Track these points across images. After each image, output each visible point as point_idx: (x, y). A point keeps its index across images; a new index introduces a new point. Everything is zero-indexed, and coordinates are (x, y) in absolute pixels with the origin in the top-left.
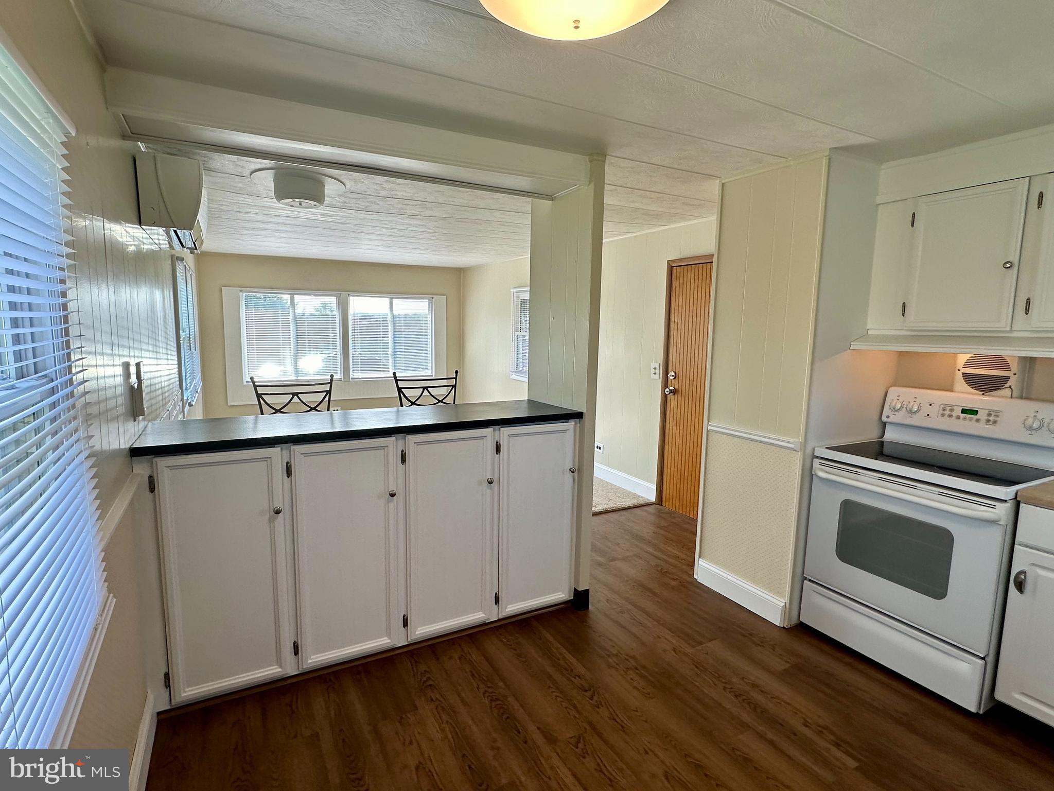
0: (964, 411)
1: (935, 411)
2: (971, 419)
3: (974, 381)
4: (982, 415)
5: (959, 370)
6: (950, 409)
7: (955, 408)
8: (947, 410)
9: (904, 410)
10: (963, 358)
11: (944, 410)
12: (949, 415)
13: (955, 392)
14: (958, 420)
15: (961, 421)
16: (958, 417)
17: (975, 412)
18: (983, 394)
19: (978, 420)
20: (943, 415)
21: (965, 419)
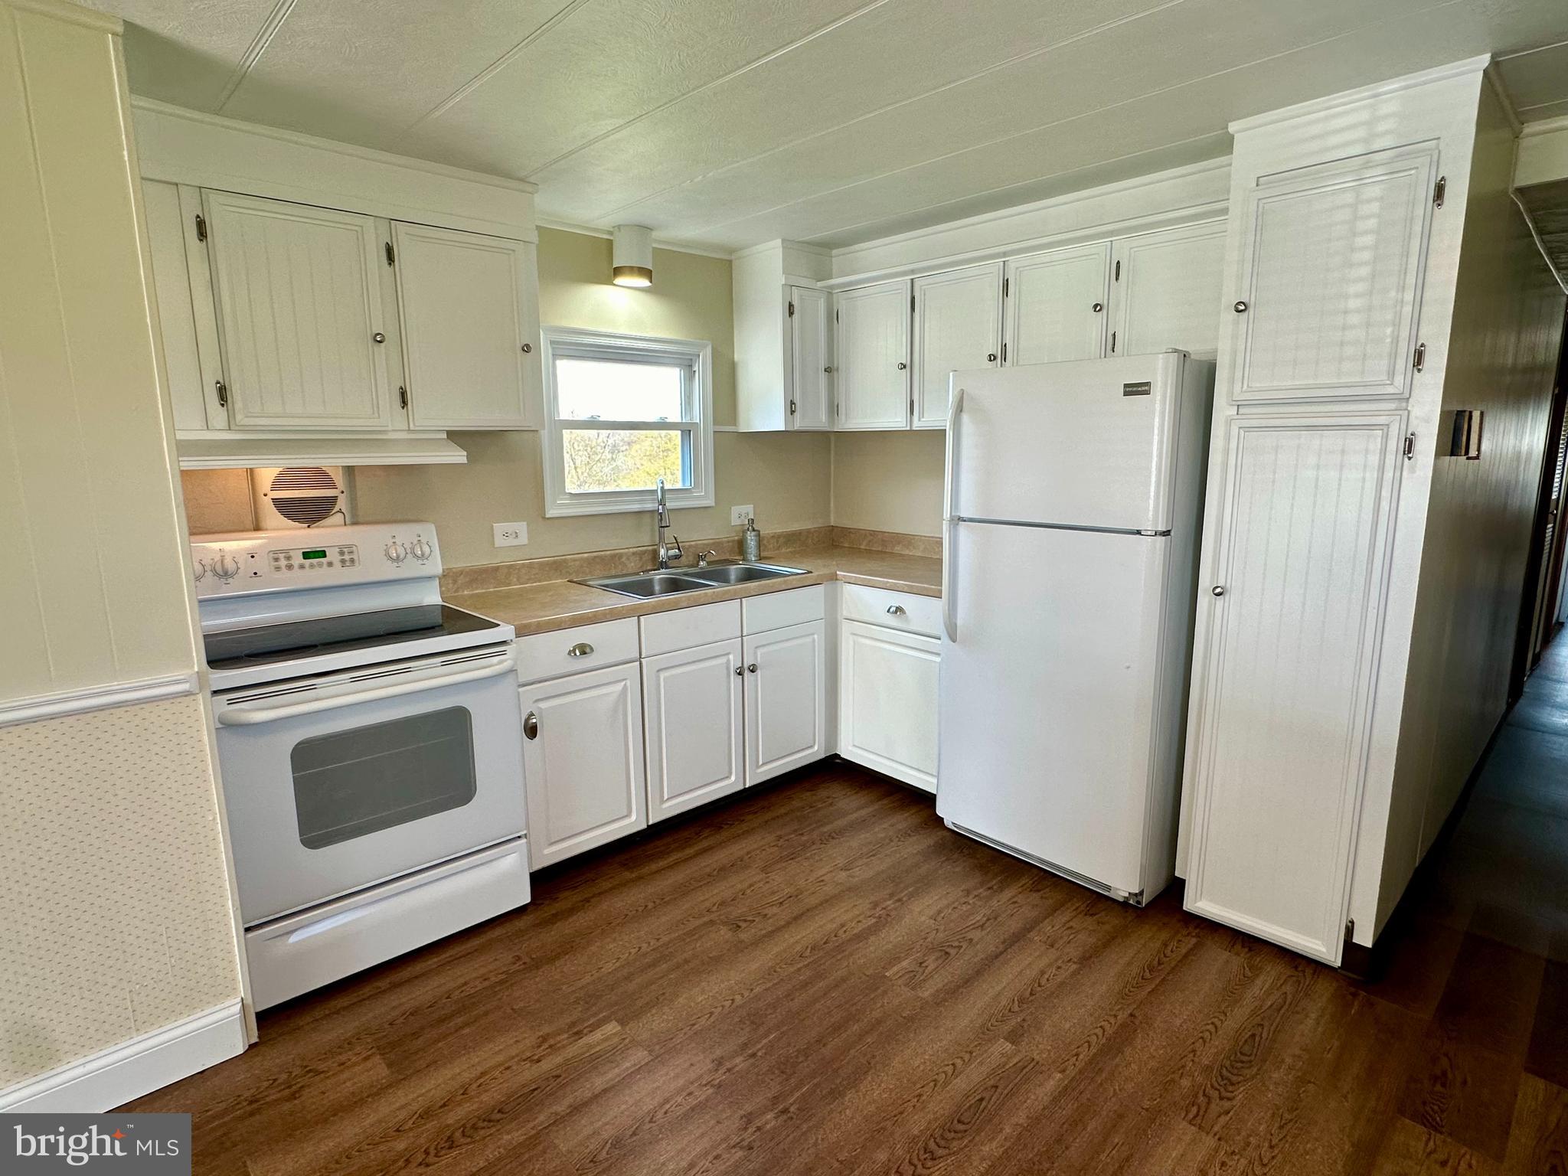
0: (307, 555)
1: (263, 564)
2: (320, 565)
3: (289, 509)
4: (333, 555)
5: (265, 495)
6: (285, 557)
7: (292, 553)
8: (280, 558)
9: (209, 574)
10: (267, 475)
11: (276, 560)
12: (286, 566)
13: (266, 530)
14: (301, 571)
15: (307, 571)
16: (302, 567)
17: (323, 554)
18: (309, 527)
19: (330, 564)
20: (278, 568)
21: (312, 566)
